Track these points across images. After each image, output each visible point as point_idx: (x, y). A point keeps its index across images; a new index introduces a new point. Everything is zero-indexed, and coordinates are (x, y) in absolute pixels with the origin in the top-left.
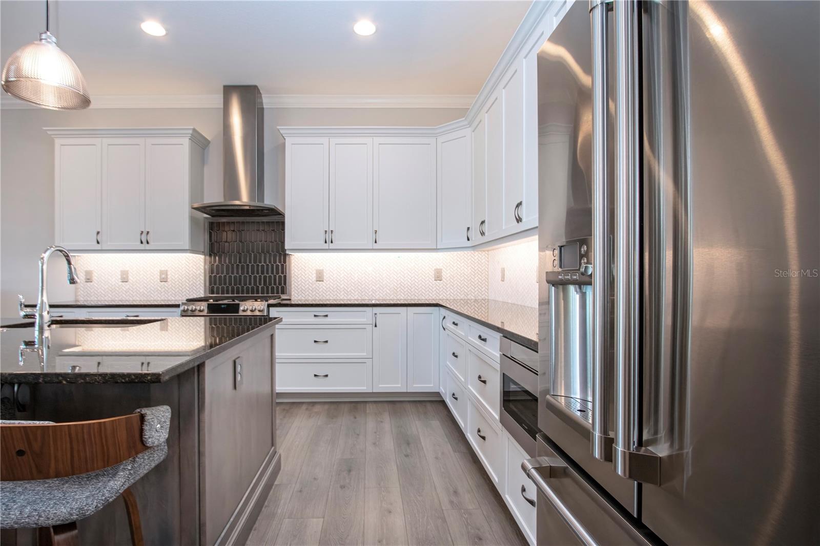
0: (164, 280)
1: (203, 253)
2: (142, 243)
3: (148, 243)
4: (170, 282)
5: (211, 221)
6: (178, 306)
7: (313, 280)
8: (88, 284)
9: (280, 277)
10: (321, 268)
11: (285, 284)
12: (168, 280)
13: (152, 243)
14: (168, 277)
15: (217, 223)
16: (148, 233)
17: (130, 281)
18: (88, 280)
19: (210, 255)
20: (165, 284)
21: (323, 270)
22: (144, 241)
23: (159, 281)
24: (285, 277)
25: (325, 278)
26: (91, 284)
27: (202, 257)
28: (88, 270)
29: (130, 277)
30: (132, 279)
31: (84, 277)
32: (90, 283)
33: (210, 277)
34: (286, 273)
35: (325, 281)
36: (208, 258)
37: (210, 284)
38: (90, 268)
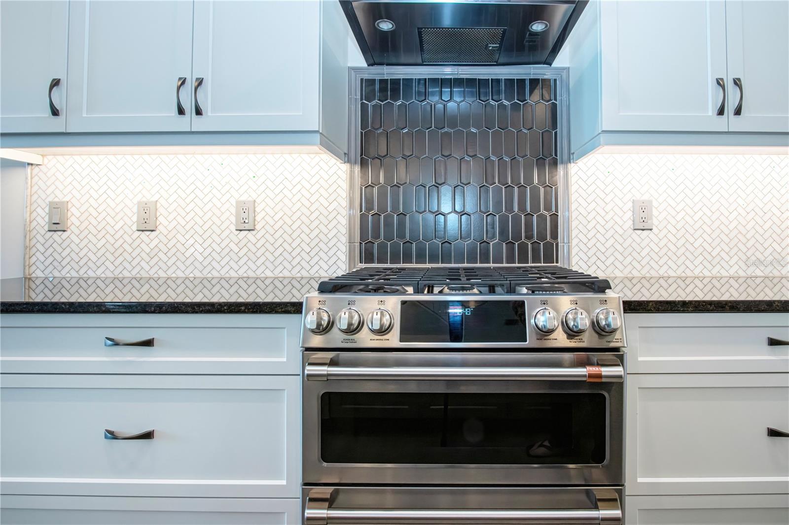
0: (246, 226)
1: (347, 158)
2: (181, 111)
3: (199, 112)
4: (263, 232)
5: (366, 76)
6: (296, 308)
7: (626, 227)
8: (56, 236)
9: (542, 218)
10: (646, 197)
11: (555, 235)
12: (258, 227)
13: (209, 114)
14: (258, 218)
15: (381, 81)
16: (200, 82)
17: (160, 228)
18: (55, 227)
19: (363, 164)
20: (250, 235)
21: (651, 202)
22: (188, 106)
23: (233, 228)
24: (555, 217)
25: (655, 222)
26: (65, 235)
27: (345, 167)
28: (56, 200)
29: (161, 219)
30: (165, 223)
31: (47, 219)
32: (60, 233)
33: (363, 218)
34: (557, 211)
35: (655, 230)
36: (357, 169)
37: (362, 238)
38: (60, 197)
